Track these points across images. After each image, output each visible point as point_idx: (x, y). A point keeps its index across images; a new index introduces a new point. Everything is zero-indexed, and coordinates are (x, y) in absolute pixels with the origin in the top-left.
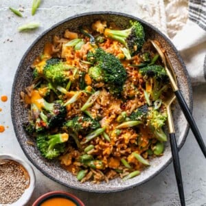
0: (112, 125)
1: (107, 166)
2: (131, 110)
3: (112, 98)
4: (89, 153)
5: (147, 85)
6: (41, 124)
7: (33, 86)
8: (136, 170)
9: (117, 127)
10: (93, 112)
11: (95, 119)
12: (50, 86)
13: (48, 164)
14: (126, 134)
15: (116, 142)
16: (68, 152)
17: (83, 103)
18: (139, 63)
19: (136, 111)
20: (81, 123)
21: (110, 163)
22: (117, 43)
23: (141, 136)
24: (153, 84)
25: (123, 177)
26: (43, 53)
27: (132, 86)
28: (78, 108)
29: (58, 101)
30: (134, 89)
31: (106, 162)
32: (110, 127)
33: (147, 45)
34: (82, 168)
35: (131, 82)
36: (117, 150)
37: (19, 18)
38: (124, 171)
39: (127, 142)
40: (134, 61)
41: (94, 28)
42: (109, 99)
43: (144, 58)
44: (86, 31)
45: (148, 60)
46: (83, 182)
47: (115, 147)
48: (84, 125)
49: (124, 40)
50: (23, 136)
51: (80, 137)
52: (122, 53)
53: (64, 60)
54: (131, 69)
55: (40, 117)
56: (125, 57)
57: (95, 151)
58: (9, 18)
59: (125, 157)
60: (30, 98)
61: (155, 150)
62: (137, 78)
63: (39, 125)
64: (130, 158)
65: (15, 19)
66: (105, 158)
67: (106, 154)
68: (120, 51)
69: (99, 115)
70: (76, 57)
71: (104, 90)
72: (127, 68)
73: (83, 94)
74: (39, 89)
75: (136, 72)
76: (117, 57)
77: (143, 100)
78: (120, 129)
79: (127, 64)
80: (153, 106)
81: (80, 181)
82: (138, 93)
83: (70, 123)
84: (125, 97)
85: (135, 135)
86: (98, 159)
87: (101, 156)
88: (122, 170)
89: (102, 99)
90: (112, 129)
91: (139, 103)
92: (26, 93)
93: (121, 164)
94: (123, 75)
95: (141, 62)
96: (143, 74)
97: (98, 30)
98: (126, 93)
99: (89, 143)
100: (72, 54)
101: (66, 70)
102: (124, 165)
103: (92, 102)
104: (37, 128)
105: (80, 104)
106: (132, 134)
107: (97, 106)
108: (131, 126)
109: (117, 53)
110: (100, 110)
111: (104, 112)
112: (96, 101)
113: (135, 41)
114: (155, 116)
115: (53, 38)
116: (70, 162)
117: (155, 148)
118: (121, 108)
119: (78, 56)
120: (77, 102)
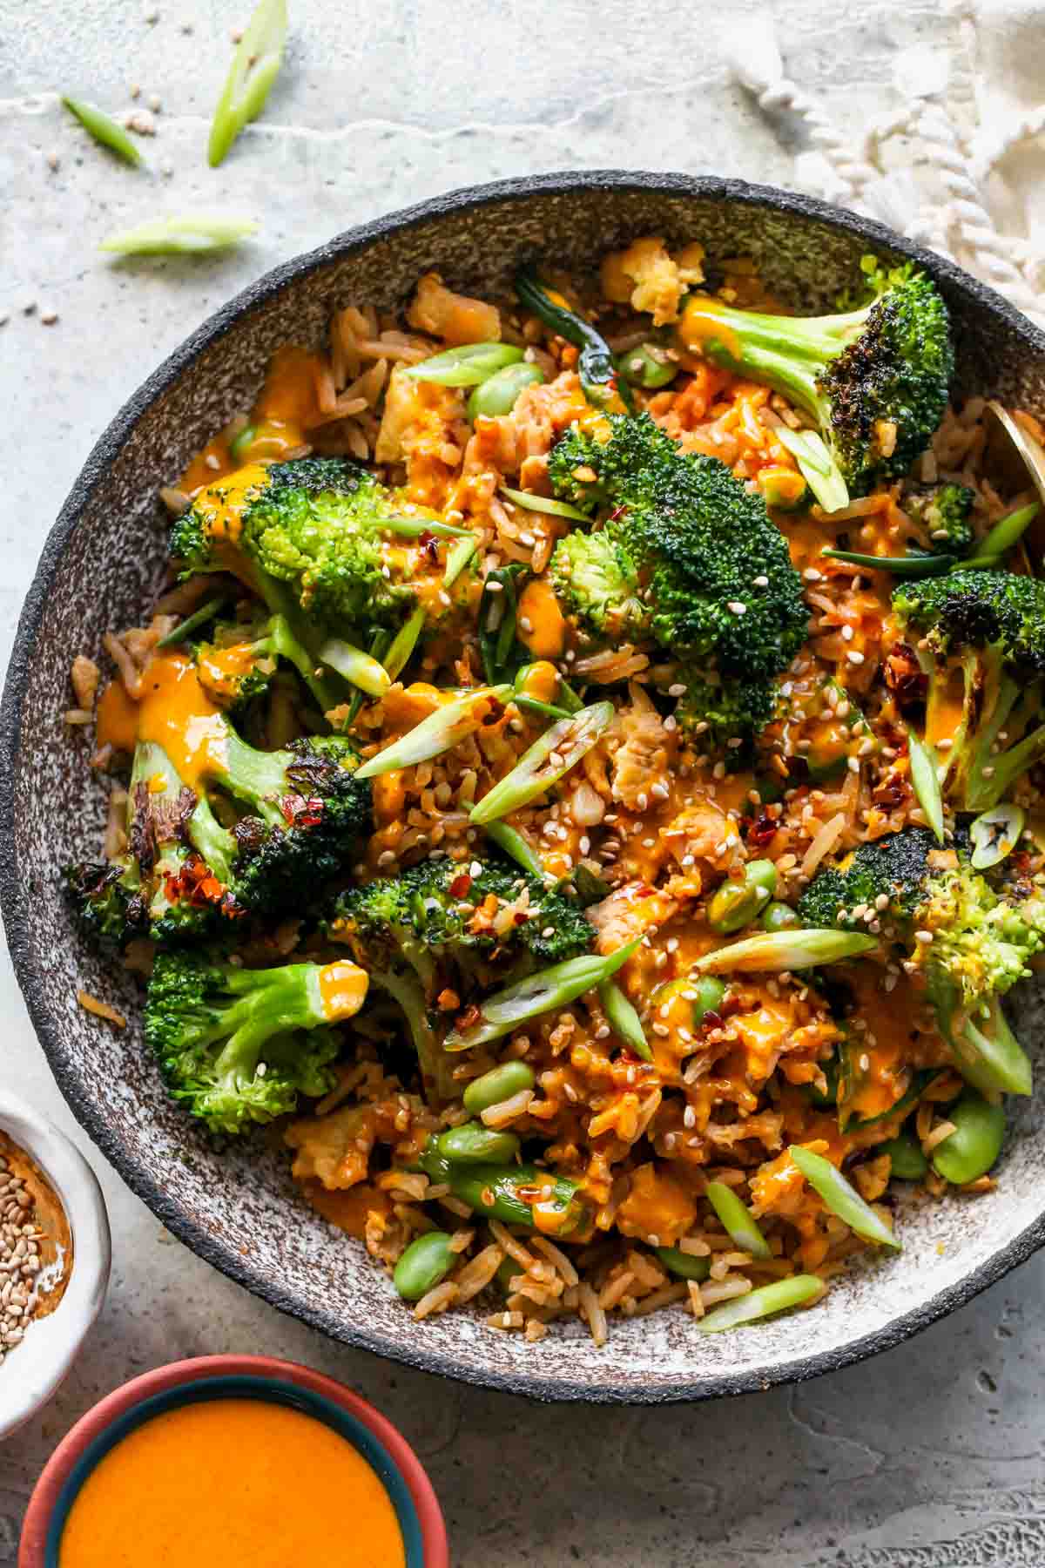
0: (672, 945)
1: (604, 1221)
2: (813, 858)
3: (690, 760)
4: (492, 1114)
5: (933, 701)
6: (189, 884)
7: (164, 627)
8: (799, 1270)
9: (704, 962)
10: (555, 844)
11: (561, 890)
12: (279, 638)
13: (207, 1165)
14: (763, 1016)
15: (684, 1063)
16: (352, 1100)
17: (493, 771)
18: (894, 545)
19: (846, 866)
20: (465, 906)
21: (629, 1205)
22: (759, 395)
23: (859, 1041)
24: (979, 698)
25: (709, 1309)
26: (256, 418)
27: (834, 693)
28: (449, 807)
29: (319, 744)
30: (848, 720)
31: (601, 1195)
32: (660, 957)
33: (957, 434)
34: (435, 1217)
35: (830, 667)
36: (689, 1114)
37: (121, 175)
38: (719, 1267)
39: (757, 1069)
40: (867, 531)
41: (613, 288)
42: (673, 765)
43: (933, 513)
44: (557, 301)
45: (961, 533)
46: (433, 1315)
47: (675, 1096)
48: (482, 919)
49: (809, 383)
50: (58, 955)
51: (447, 999)
52: (793, 464)
53: (392, 475)
54: (842, 580)
55: (184, 836)
56: (810, 498)
57: (538, 1108)
58: (55, 168)
59: (738, 1176)
60: (135, 704)
61: (945, 1147)
62: (874, 648)
63: (174, 892)
64: (773, 1181)
65: (95, 174)
66: (599, 1164)
67: (610, 1135)
68: (775, 451)
69: (594, 867)
70: (473, 464)
71: (640, 703)
72: (812, 573)
73: (495, 711)
74: (202, 650)
75: (872, 605)
76: (749, 488)
77: (898, 796)
78: (721, 975)
79: (812, 544)
80: (961, 843)
81: (409, 1301)
82: (868, 743)
83: (385, 901)
84: (780, 763)
85: (819, 1029)
86: (552, 1169)
87: (571, 1148)
88: (707, 1262)
89: (623, 758)
90: (668, 972)
91: (872, 815)
92: (110, 668)
93: (706, 1219)
94: (780, 609)
95: (912, 543)
96: (917, 624)
97: (638, 301)
98: (787, 742)
99: (499, 1051)
100: (452, 439)
101: (402, 539)
102: (722, 1230)
103: (552, 775)
104: (160, 907)
105: (470, 776)
106: (800, 1023)
107: (584, 807)
108: (802, 961)
109: (757, 464)
110: (599, 833)
111: (626, 849)
112: (579, 770)
113: (887, 393)
114: (972, 913)
115: (330, 323)
116: (354, 1169)
117: (945, 1130)
118: (743, 833)
119: (492, 455)
120: (447, 762)
